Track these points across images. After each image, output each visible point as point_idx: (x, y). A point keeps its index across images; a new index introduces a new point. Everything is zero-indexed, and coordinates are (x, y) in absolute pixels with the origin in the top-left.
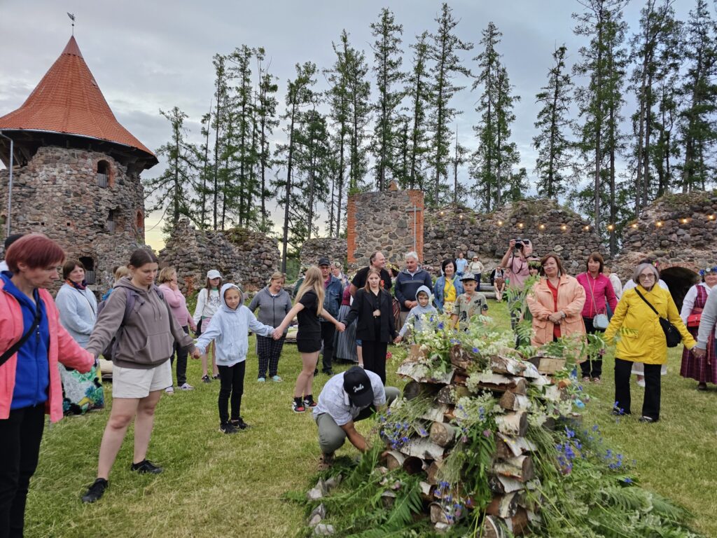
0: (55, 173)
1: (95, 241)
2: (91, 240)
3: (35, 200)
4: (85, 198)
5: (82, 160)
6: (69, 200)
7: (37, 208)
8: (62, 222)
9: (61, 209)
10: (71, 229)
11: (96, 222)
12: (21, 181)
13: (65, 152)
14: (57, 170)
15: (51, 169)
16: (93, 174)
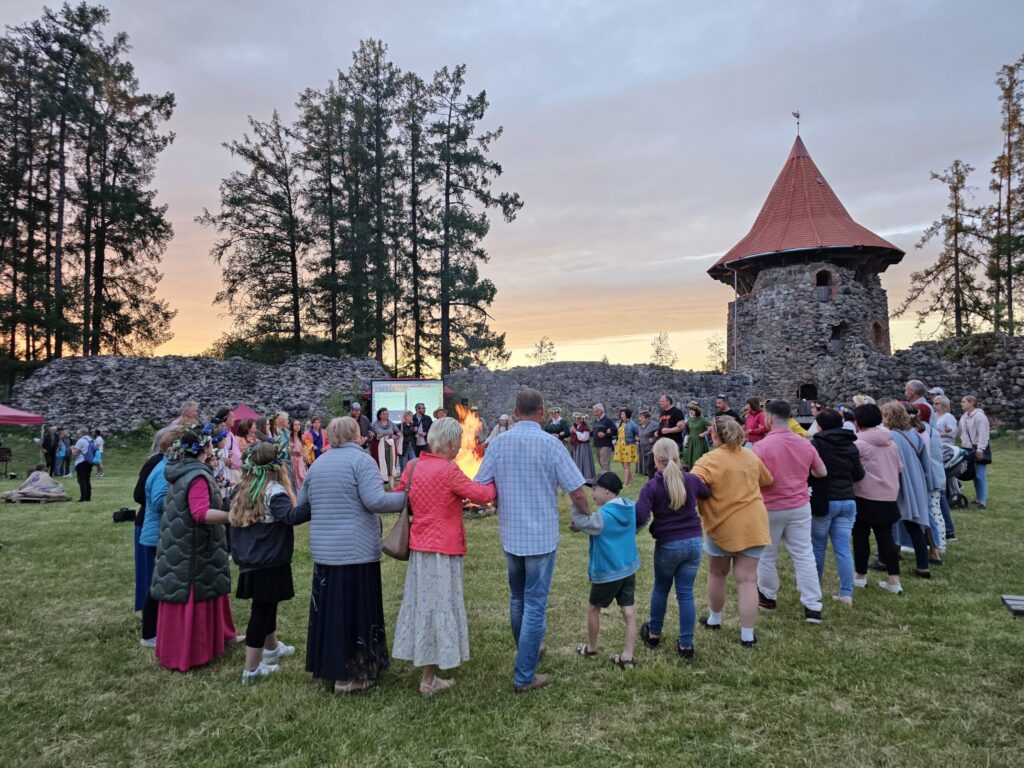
0: (774, 296)
1: (816, 366)
2: (812, 365)
3: (757, 328)
4: (803, 318)
5: (799, 276)
6: (787, 323)
7: (759, 335)
8: (781, 348)
9: (779, 334)
10: (790, 354)
11: (817, 344)
12: (746, 310)
13: (782, 271)
14: (775, 292)
15: (769, 292)
16: (811, 289)
